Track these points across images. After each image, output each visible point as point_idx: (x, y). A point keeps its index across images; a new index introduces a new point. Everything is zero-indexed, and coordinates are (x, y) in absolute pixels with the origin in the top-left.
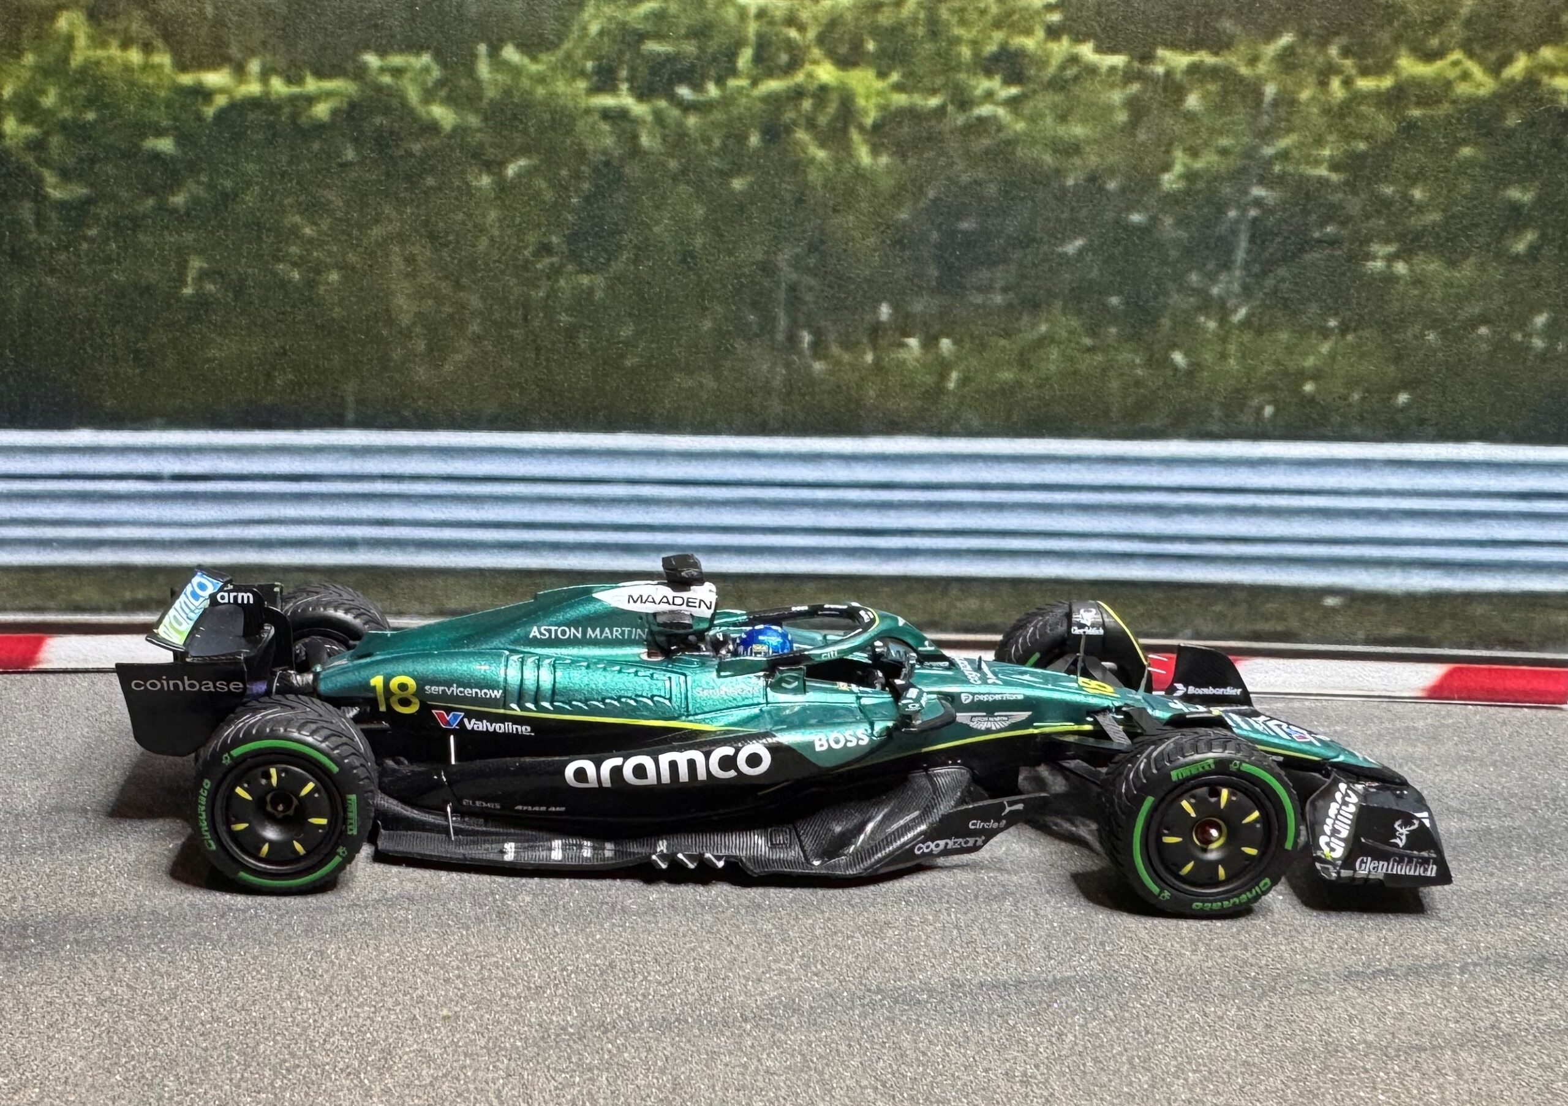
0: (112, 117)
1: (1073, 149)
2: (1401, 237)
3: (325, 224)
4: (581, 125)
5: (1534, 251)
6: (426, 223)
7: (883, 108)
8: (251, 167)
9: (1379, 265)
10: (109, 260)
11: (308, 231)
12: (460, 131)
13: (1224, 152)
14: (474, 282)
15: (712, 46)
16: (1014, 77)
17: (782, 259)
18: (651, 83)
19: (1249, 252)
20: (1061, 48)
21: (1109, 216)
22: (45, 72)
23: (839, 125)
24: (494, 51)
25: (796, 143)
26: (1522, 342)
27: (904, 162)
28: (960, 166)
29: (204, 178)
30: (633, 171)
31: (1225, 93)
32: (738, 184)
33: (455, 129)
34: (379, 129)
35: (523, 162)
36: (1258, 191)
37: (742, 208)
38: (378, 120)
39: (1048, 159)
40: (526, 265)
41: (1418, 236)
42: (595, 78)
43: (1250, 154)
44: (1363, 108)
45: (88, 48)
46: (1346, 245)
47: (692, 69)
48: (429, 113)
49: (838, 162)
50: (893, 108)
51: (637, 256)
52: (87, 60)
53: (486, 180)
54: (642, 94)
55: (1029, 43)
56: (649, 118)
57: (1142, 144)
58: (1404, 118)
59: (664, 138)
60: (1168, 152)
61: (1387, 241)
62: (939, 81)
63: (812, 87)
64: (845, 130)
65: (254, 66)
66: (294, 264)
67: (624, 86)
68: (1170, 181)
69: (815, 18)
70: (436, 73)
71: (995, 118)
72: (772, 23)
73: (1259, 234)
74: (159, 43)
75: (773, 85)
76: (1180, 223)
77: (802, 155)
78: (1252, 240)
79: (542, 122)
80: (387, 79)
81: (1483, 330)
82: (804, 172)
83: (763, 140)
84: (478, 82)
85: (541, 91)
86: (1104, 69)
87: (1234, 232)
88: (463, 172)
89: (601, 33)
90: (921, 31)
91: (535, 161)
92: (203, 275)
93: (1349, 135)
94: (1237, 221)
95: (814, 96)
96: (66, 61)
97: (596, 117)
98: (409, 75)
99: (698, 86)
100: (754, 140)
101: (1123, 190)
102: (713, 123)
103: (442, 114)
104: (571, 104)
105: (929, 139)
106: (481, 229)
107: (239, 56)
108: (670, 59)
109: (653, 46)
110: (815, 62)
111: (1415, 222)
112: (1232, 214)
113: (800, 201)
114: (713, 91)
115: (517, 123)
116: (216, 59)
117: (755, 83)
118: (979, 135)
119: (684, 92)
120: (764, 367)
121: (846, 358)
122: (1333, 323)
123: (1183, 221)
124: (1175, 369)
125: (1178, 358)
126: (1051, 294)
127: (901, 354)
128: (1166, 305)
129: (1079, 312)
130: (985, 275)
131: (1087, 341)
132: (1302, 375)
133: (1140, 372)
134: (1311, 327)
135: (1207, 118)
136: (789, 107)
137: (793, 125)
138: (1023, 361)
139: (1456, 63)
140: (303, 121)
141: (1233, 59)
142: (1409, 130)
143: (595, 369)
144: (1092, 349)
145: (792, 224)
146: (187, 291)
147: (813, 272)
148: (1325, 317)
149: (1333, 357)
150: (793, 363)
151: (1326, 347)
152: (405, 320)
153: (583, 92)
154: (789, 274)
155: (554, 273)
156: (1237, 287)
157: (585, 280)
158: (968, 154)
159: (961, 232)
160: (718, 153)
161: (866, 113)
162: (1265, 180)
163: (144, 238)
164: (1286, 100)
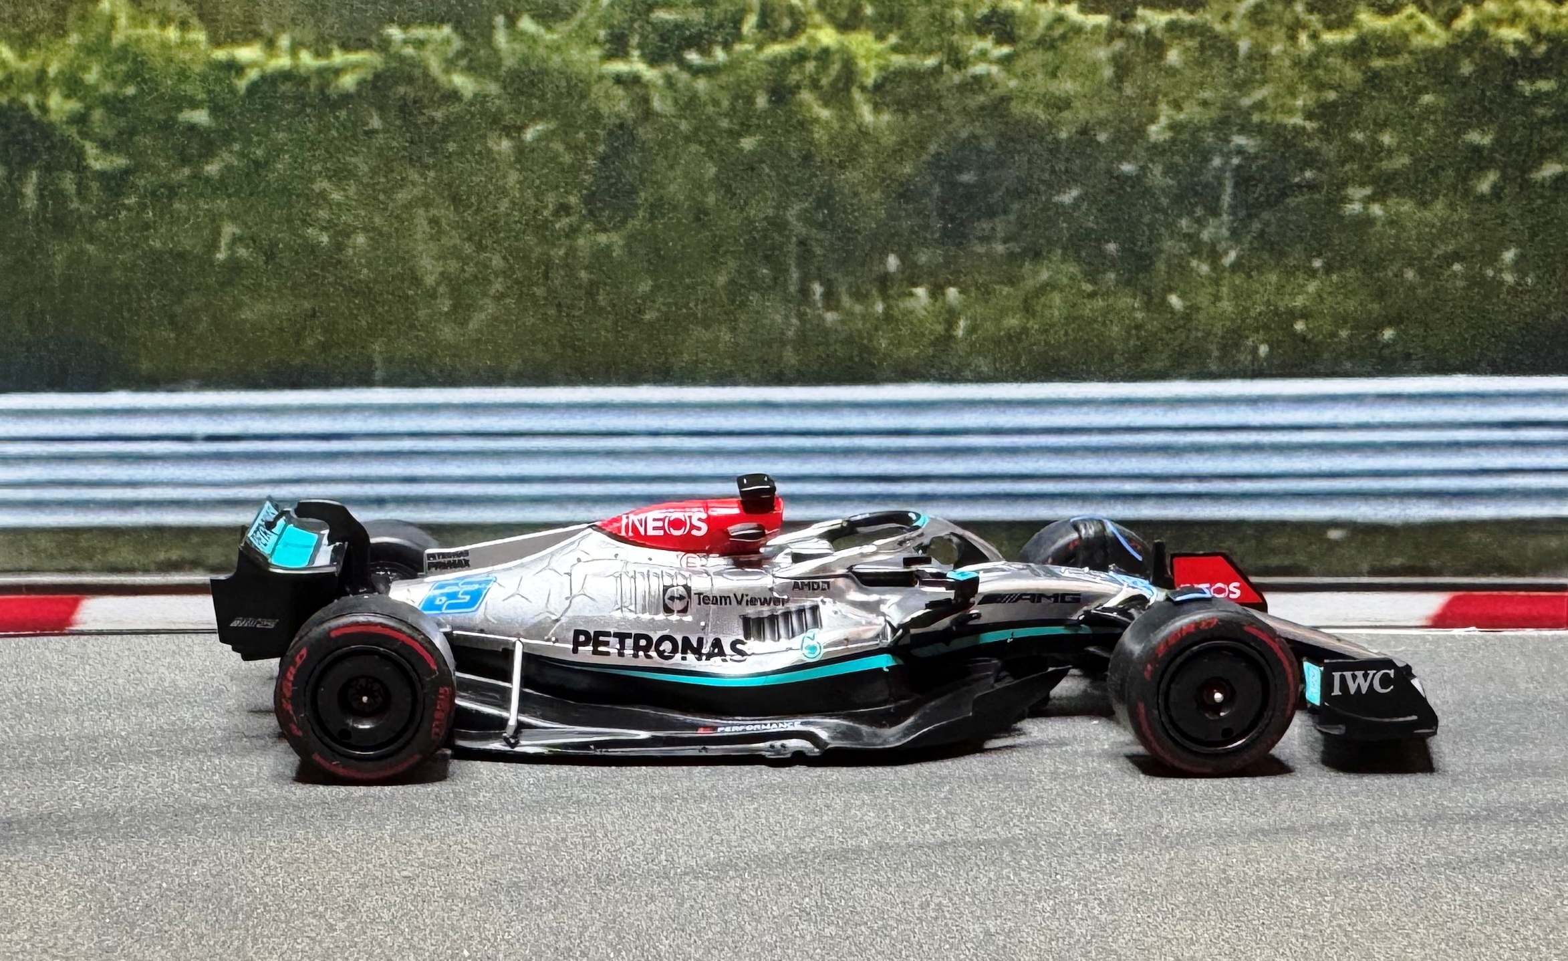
0: (151, 90)
1: (1063, 104)
2: (1374, 181)
3: (352, 190)
4: (596, 90)
5: (1497, 191)
6: (450, 186)
7: (881, 68)
8: (281, 136)
9: (1355, 208)
10: (147, 226)
11: (336, 196)
12: (481, 98)
13: (1205, 104)
14: (496, 243)
15: (719, 13)
16: (1005, 37)
17: (792, 213)
18: (662, 50)
19: (1234, 196)
20: (1048, 9)
21: (1102, 165)
22: (90, 50)
23: (841, 85)
24: (511, 21)
25: (801, 104)
26: (1493, 278)
27: (905, 117)
28: (958, 120)
29: (236, 147)
30: (645, 133)
31: (1202, 48)
32: (747, 143)
33: (476, 95)
34: (403, 98)
35: (539, 127)
36: (1239, 140)
37: (752, 167)
38: (401, 90)
40: (546, 225)
41: (1391, 177)
42: (608, 46)
43: (1229, 105)
44: (1330, 60)
45: (129, 27)
46: (1325, 189)
47: (700, 35)
48: (450, 82)
49: (842, 119)
50: (892, 69)
51: (652, 214)
52: (128, 37)
53: (505, 145)
54: (654, 60)
55: (1019, 6)
56: (660, 82)
57: (1129, 98)
58: (1369, 68)
59: (676, 102)
60: (1154, 104)
61: (1362, 184)
62: (936, 42)
63: (814, 51)
64: (847, 89)
65: (284, 41)
66: (323, 229)
67: (636, 53)
68: (1157, 132)
70: (457, 44)
71: (989, 75)
73: (1243, 180)
74: (194, 21)
75: (777, 49)
77: (807, 114)
78: (1237, 185)
79: (558, 88)
80: (409, 51)
81: (1457, 267)
82: (812, 132)
83: (770, 101)
84: (496, 51)
85: (556, 60)
86: (1089, 28)
87: (1219, 179)
88: (484, 137)
89: (613, 3)
91: (552, 125)
92: (236, 240)
93: (1320, 86)
94: (1222, 169)
95: (817, 58)
96: (108, 39)
97: (609, 83)
98: (430, 47)
99: (705, 51)
100: (761, 101)
101: (1113, 142)
102: (721, 87)
103: (462, 82)
104: (585, 72)
105: (928, 97)
106: (503, 192)
107: (270, 32)
108: (677, 26)
109: (662, 15)
110: (817, 27)
111: (1386, 165)
112: (1217, 161)
113: (807, 158)
114: (720, 55)
115: (534, 90)
116: (250, 34)
117: (760, 47)
118: (975, 92)
119: (693, 57)
120: (778, 318)
121: (858, 308)
122: (1317, 263)
123: (1171, 169)
124: (1172, 311)
125: (1174, 300)
126: (1050, 242)
127: (909, 303)
128: (1160, 251)
129: (1078, 260)
130: (986, 225)
131: (1088, 287)
132: (1293, 315)
133: (1139, 315)
134: (1296, 268)
135: (1188, 73)
136: (793, 69)
137: (798, 87)
138: (1027, 308)
139: (1411, 17)
140: (331, 91)
141: (1208, 17)
142: (1374, 79)
143: (616, 323)
144: (1092, 295)
145: (799, 182)
146: (221, 256)
147: (822, 226)
148: (1310, 259)
149: (1319, 296)
150: (805, 314)
151: (1312, 287)
152: (430, 280)
153: (597, 59)
154: (798, 228)
155: (573, 231)
156: (1225, 232)
157: (602, 238)
158: (965, 111)
159: (961, 184)
160: (726, 115)
161: (866, 73)
162: (1245, 129)
163: (179, 206)
164: (1259, 54)
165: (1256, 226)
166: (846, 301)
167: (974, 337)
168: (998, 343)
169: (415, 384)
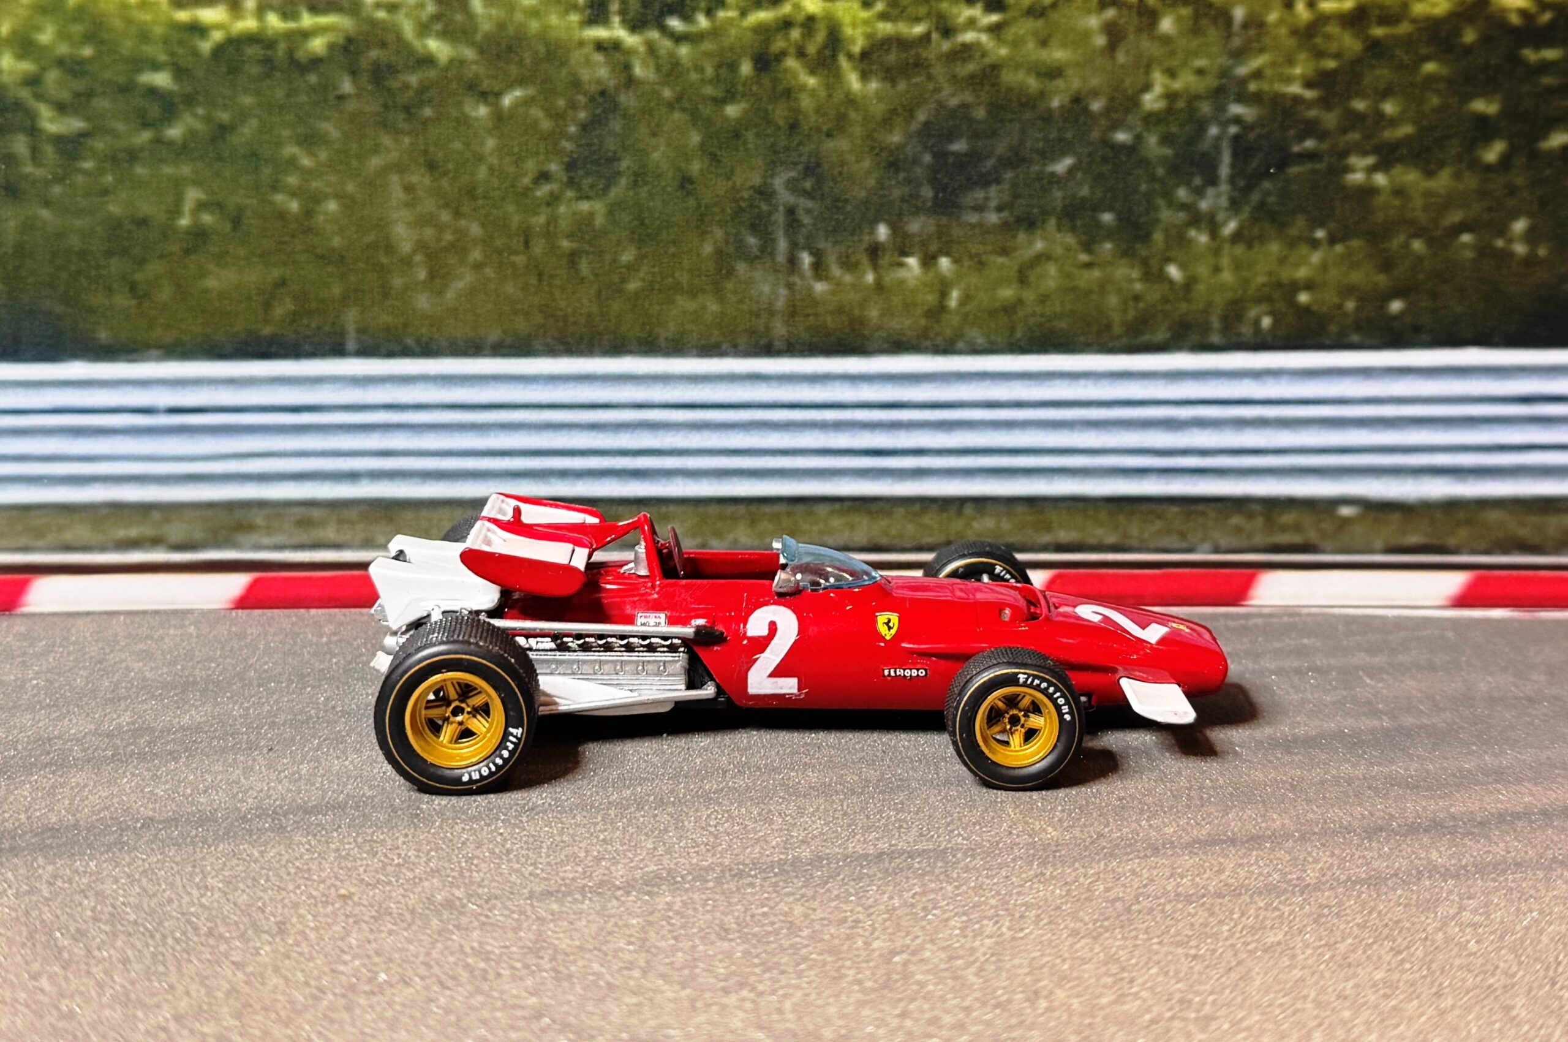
0: (109, 53)
1: (1053, 73)
2: (1377, 150)
3: (323, 155)
4: (576, 57)
5: (1505, 162)
6: (425, 152)
7: (869, 36)
8: (247, 100)
9: (1357, 177)
10: (105, 192)
11: (306, 162)
12: (457, 63)
13: (1200, 72)
14: (474, 210)
16: (994, 5)
17: (778, 183)
18: (644, 15)
19: (1233, 166)
21: (1095, 135)
22: (42, 9)
23: (827, 53)
25: (786, 70)
26: (1504, 249)
27: (893, 86)
28: (947, 90)
29: (200, 111)
30: (627, 99)
31: (1197, 16)
32: (732, 111)
33: (451, 61)
34: (376, 62)
35: (518, 93)
36: (1236, 109)
37: (737, 135)
38: (374, 54)
40: (526, 192)
41: (1392, 148)
42: (588, 11)
43: (1224, 73)
44: (1329, 28)
46: (1326, 158)
48: (425, 47)
49: (829, 87)
50: (879, 36)
51: (636, 183)
53: (483, 111)
54: (635, 25)
56: (642, 49)
57: (1122, 66)
58: (1369, 36)
59: (658, 68)
60: (1147, 72)
61: (1365, 153)
62: (922, 10)
63: (800, 18)
64: (834, 57)
65: (250, 2)
66: (293, 194)
67: (616, 19)
68: (1151, 101)
70: (433, 7)
71: (978, 43)
73: (1242, 149)
75: (763, 16)
76: (1166, 140)
77: (793, 82)
78: (1235, 155)
79: (536, 53)
80: (381, 15)
81: (1465, 238)
82: (796, 99)
83: (755, 68)
84: (470, 16)
85: (534, 25)
87: (1217, 148)
88: (460, 103)
91: (531, 91)
92: (201, 206)
93: (1320, 54)
94: (1218, 138)
95: (803, 26)
97: (588, 49)
98: (404, 11)
99: (687, 18)
100: (746, 68)
101: (1108, 111)
102: (705, 53)
103: (437, 47)
104: (564, 36)
105: (917, 65)
106: (480, 158)
111: (1390, 135)
112: (1214, 131)
113: (793, 126)
114: (703, 22)
115: (512, 55)
117: (744, 13)
118: (964, 60)
119: (675, 23)
120: (767, 289)
121: (848, 278)
122: (1320, 234)
123: (1167, 138)
124: (1171, 282)
125: (1174, 271)
126: (1045, 213)
127: (902, 273)
128: (1158, 221)
129: (1073, 229)
130: (979, 194)
131: (1084, 257)
132: (1295, 287)
133: (1138, 286)
134: (1300, 238)
135: (1183, 43)
136: (779, 37)
137: (783, 54)
138: (1022, 279)
140: (300, 55)
142: (1375, 48)
143: (598, 294)
144: (1088, 265)
145: (787, 149)
146: (184, 222)
147: (808, 195)
148: (1312, 229)
149: (1324, 267)
150: (794, 284)
151: (1316, 257)
152: (406, 248)
153: (576, 25)
154: (785, 197)
155: (553, 200)
156: (1224, 202)
157: (585, 206)
158: (954, 79)
159: (953, 153)
160: (711, 82)
161: (853, 41)
162: (1242, 98)
163: (140, 171)
164: (1255, 23)
165: (1255, 197)
166: (836, 271)
167: (968, 308)
168: (992, 313)
169: (390, 354)
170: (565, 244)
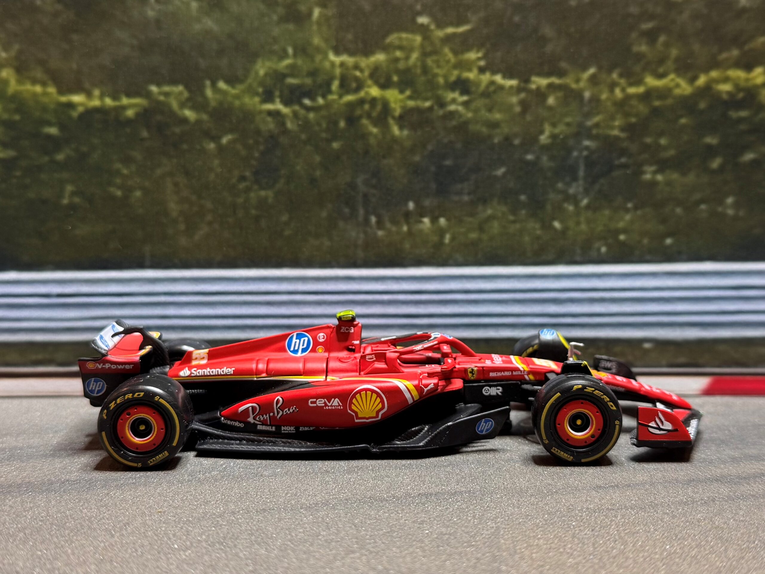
0: (28, 118)
1: (495, 125)
2: (657, 163)
3: (133, 168)
4: (258, 119)
6: (184, 167)
7: (403, 108)
8: (96, 141)
9: (647, 177)
10: (27, 187)
11: (125, 171)
12: (198, 122)
13: (568, 124)
14: (209, 195)
15: (319, 80)
16: (466, 91)
17: (359, 180)
18: (291, 98)
19: (585, 171)
20: (486, 78)
21: (516, 157)
23: (383, 116)
24: (214, 84)
25: (362, 125)
26: (722, 212)
27: (415, 132)
28: (442, 134)
29: (73, 146)
30: (284, 140)
31: (566, 97)
32: (335, 145)
34: (159, 122)
35: (229, 137)
36: (587, 143)
37: (338, 158)
38: (158, 118)
39: (484, 130)
40: (234, 186)
41: (665, 162)
42: (264, 96)
43: (580, 125)
44: (632, 102)
45: (16, 85)
46: (632, 167)
47: (310, 91)
48: (183, 113)
49: (383, 133)
50: (408, 107)
51: (288, 182)
52: (16, 91)
53: (212, 146)
54: (286, 103)
55: (471, 75)
56: (291, 115)
57: (529, 122)
58: (652, 106)
59: (299, 124)
60: (542, 125)
61: (651, 165)
62: (429, 94)
63: (369, 98)
64: (385, 118)
65: (97, 92)
66: (119, 188)
67: (278, 100)
68: (544, 139)
69: (368, 66)
70: (186, 94)
71: (457, 111)
72: (347, 69)
73: (590, 163)
74: (50, 82)
75: (349, 98)
77: (366, 131)
78: (586, 166)
79: (238, 117)
80: (162, 98)
81: (702, 207)
82: (367, 139)
83: (346, 124)
84: (206, 98)
85: (237, 103)
86: (508, 87)
87: (577, 162)
88: (201, 142)
89: (266, 75)
90: (419, 71)
91: (236, 136)
92: (73, 194)
93: (627, 115)
94: (578, 158)
95: (370, 103)
97: (265, 115)
98: (173, 96)
99: (313, 99)
100: (342, 124)
101: (522, 144)
102: (322, 117)
103: (189, 114)
104: (252, 109)
105: (427, 122)
106: (211, 169)
107: (89, 87)
108: (299, 86)
109: (291, 81)
110: (369, 87)
111: (662, 155)
112: (575, 154)
113: (366, 153)
114: (320, 101)
115: (226, 118)
116: (78, 88)
117: (341, 96)
118: (450, 120)
119: (307, 102)
120: (353, 234)
121: (394, 229)
122: (630, 205)
123: (552, 158)
124: (555, 230)
125: (556, 224)
126: (491, 195)
127: (421, 226)
128: (546, 198)
129: (506, 204)
130: (459, 186)
131: (512, 218)
132: (618, 231)
133: (538, 232)
134: (619, 208)
135: (559, 110)
136: (358, 108)
137: (360, 117)
138: (481, 229)
139: (672, 80)
140: (121, 118)
141: (569, 81)
142: (655, 112)
143: (270, 237)
144: (512, 221)
145: (363, 164)
146: (65, 201)
147: (374, 187)
148: (625, 203)
149: (631, 222)
150: (367, 232)
151: (628, 217)
152: (174, 214)
153: (258, 103)
154: (362, 188)
155: (248, 190)
156: (581, 189)
157: (263, 193)
158: (445, 128)
159: (445, 166)
160: (325, 131)
161: (394, 110)
162: (590, 137)
163: (43, 176)
164: (595, 100)
165: (597, 187)
166: (388, 225)
167: (454, 243)
168: (466, 246)
169: (167, 268)
170: (253, 212)
